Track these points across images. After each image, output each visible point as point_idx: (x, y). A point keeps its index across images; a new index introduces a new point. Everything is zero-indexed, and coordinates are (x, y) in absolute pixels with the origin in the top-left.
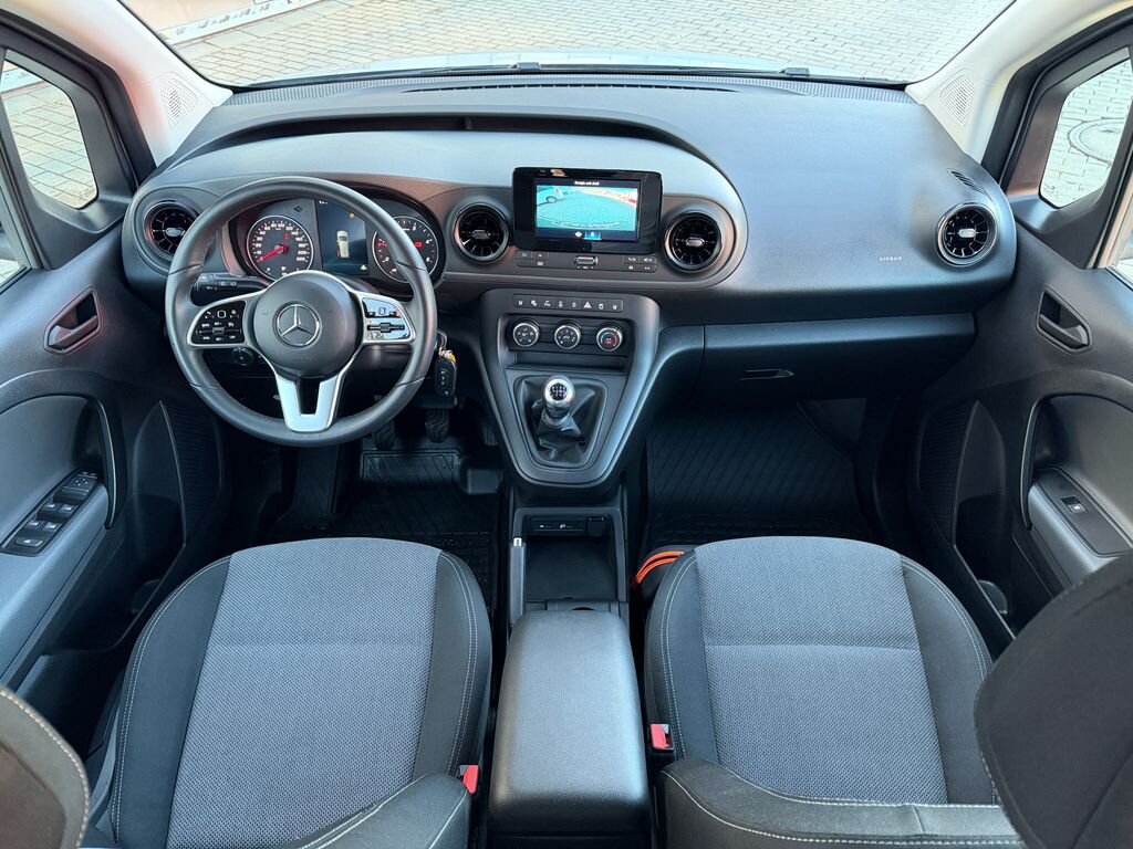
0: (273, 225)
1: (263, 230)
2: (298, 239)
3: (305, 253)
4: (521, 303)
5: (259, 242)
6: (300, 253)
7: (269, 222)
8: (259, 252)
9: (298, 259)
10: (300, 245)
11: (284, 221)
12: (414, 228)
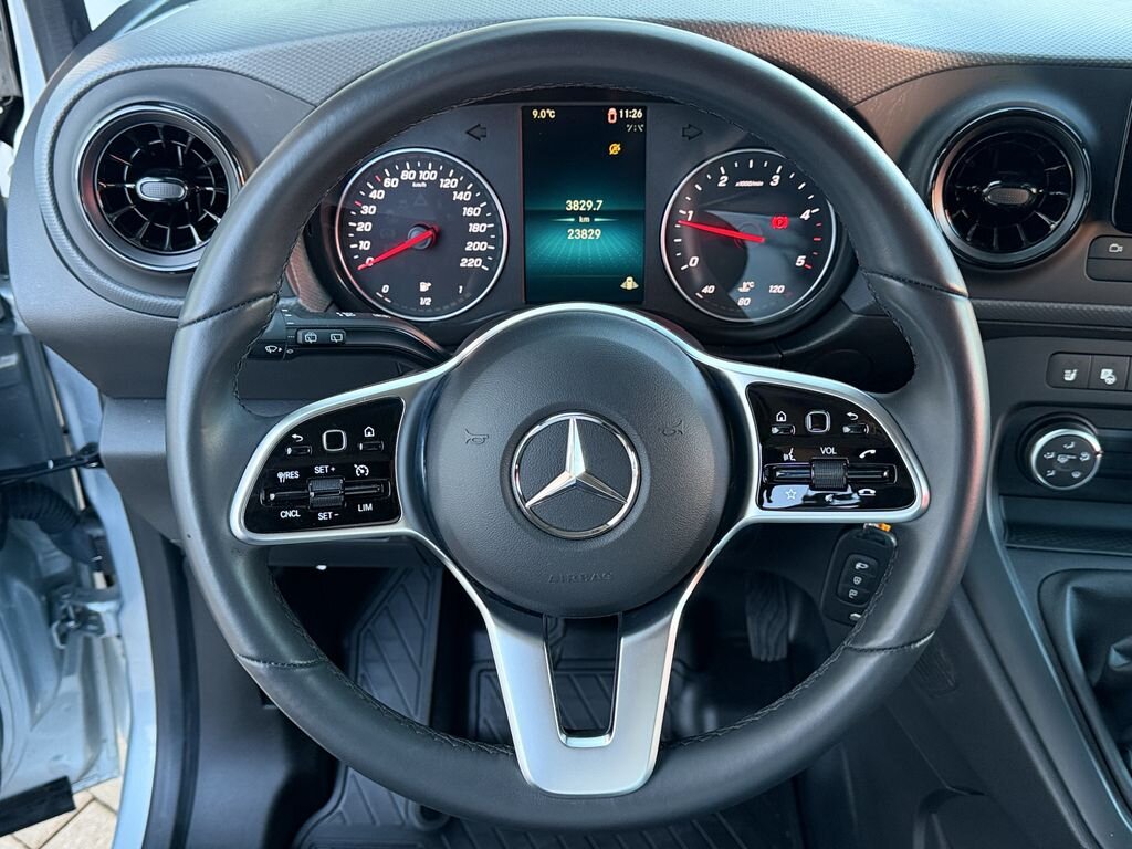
0: (406, 175)
1: (379, 186)
2: (468, 211)
3: (481, 246)
4: (1070, 376)
5: (366, 218)
6: (470, 246)
7: (395, 166)
8: (365, 245)
9: (464, 263)
10: (475, 228)
11: (437, 162)
12: (776, 180)
